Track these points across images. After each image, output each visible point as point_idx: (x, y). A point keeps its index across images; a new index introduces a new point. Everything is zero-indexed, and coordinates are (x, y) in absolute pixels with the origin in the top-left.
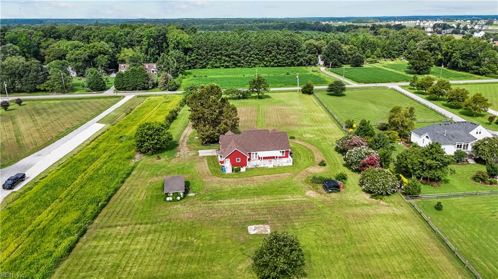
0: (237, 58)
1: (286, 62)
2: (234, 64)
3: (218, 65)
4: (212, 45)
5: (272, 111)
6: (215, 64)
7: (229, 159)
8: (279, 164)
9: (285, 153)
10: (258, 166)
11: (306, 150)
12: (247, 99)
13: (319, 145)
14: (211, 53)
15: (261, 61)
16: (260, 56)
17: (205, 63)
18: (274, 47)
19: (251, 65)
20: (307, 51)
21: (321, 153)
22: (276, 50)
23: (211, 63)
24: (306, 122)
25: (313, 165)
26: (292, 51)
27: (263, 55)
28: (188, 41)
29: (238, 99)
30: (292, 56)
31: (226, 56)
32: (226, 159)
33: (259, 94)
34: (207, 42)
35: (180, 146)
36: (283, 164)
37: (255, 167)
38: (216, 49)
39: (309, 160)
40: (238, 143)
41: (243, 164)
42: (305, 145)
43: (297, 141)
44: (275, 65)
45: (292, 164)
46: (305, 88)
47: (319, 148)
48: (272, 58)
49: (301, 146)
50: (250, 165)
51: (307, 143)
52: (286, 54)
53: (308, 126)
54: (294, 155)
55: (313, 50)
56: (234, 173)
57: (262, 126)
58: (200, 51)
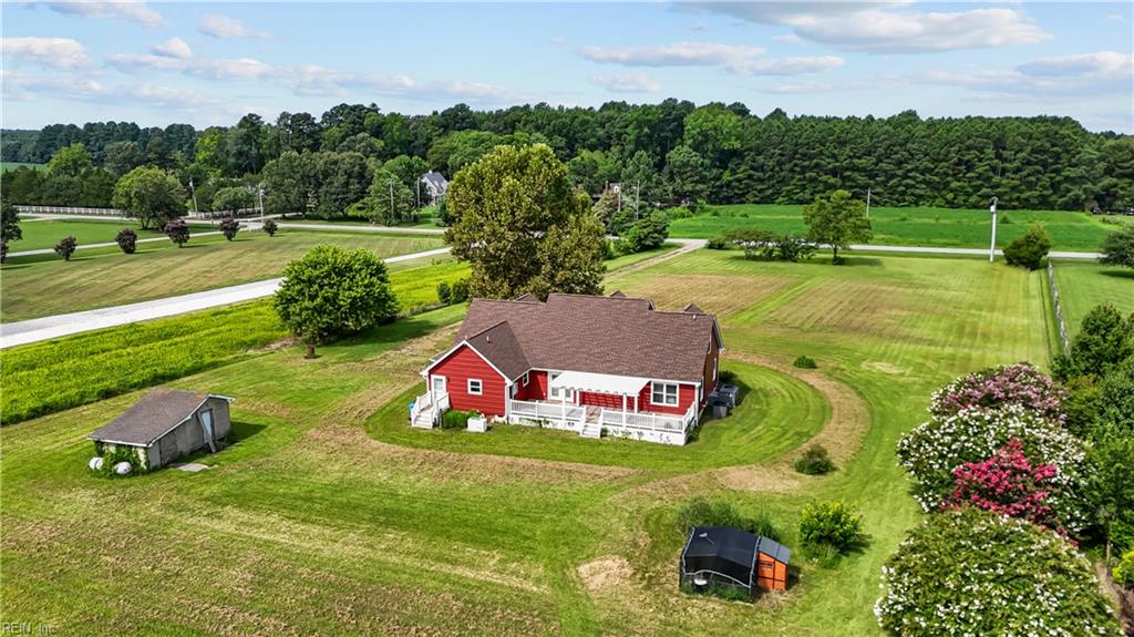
1: (1023, 196)
3: (807, 196)
4: (796, 145)
5: (836, 292)
6: (797, 193)
7: (444, 378)
8: (630, 430)
9: (677, 395)
10: (548, 423)
11: (808, 409)
12: (795, 261)
13: (891, 400)
14: (791, 165)
15: (937, 189)
16: (935, 175)
17: (771, 191)
18: (986, 150)
19: (905, 201)
20: (1103, 165)
21: (861, 428)
22: (991, 159)
23: (788, 191)
24: (923, 331)
25: (769, 461)
26: (1045, 165)
27: (946, 174)
28: (733, 132)
29: (767, 260)
30: (1045, 179)
31: (834, 173)
32: (433, 377)
33: (835, 250)
34: (784, 136)
35: (425, 337)
36: (643, 431)
37: (533, 424)
38: (804, 155)
39: (776, 441)
40: (518, 330)
41: (491, 406)
42: (827, 390)
43: (811, 378)
44: (982, 204)
45: (679, 439)
46: (1017, 246)
47: (878, 409)
48: (974, 183)
49: (809, 392)
50: (517, 414)
51: (847, 388)
52: (1024, 173)
53: (919, 340)
54: (737, 413)
55: (1126, 165)
56: (439, 431)
57: (746, 322)
58: (760, 159)
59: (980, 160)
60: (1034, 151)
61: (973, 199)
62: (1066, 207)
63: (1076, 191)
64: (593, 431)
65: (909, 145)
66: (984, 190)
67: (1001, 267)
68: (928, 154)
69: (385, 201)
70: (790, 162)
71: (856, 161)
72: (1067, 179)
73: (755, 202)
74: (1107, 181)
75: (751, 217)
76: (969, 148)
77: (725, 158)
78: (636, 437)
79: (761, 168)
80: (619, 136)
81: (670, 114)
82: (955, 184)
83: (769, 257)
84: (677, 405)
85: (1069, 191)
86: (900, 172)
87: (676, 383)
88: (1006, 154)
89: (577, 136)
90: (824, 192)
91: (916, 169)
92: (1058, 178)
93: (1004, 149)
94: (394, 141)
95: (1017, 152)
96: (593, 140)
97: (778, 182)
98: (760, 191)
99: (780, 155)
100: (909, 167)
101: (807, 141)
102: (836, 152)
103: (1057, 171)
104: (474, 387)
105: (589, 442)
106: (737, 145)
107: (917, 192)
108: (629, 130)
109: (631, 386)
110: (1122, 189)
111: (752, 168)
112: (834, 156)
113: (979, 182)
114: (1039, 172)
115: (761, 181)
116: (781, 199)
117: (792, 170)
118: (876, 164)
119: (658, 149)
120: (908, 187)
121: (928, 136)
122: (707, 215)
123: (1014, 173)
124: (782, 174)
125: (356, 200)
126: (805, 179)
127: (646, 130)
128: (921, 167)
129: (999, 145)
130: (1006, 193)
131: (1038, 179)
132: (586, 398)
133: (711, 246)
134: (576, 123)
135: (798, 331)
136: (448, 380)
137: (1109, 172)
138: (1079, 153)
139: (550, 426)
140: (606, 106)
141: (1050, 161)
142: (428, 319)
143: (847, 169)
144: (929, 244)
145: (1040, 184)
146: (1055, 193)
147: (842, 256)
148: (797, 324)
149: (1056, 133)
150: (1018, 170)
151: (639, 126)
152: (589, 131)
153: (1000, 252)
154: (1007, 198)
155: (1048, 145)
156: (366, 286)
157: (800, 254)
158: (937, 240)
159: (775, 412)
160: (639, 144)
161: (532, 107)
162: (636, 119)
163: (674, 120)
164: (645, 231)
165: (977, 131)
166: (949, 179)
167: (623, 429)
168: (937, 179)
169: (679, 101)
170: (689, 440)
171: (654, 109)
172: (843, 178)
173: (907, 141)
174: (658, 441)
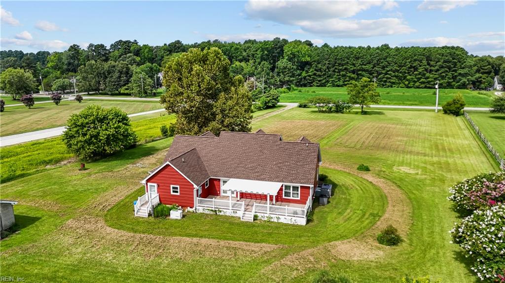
3: (341, 83)
4: (336, 59)
5: (367, 128)
6: (336, 82)
7: (156, 185)
8: (272, 216)
9: (299, 192)
10: (221, 211)
11: (373, 197)
12: (343, 113)
13: (417, 190)
14: (334, 68)
15: (401, 80)
16: (400, 73)
17: (324, 81)
18: (423, 61)
19: (386, 85)
20: (476, 68)
21: (408, 210)
22: (425, 65)
23: (332, 81)
24: (418, 148)
25: (359, 235)
26: (449, 68)
27: (405, 73)
28: (307, 53)
29: (328, 113)
30: (450, 74)
31: (353, 72)
32: (149, 184)
33: (362, 107)
34: (330, 55)
35: (151, 156)
36: (279, 216)
37: (212, 213)
38: (339, 64)
39: (360, 220)
40: (202, 154)
41: (185, 202)
42: (380, 185)
43: (369, 177)
44: (421, 86)
45: (302, 221)
46: (449, 104)
47: (413, 196)
48: (417, 77)
49: (370, 186)
50: (201, 206)
51: (390, 183)
52: (440, 72)
53: (418, 154)
54: (333, 202)
55: (486, 68)
56: (152, 219)
57: (326, 144)
58: (320, 66)
59: (420, 66)
60: (445, 62)
61: (417, 84)
62: (459, 87)
63: (464, 80)
64: (249, 217)
65: (388, 59)
66: (422, 80)
67: (441, 114)
68: (396, 63)
69: (139, 86)
70: (333, 67)
71: (363, 66)
72: (460, 74)
73: (317, 86)
74: (478, 75)
75: (317, 92)
76: (415, 60)
77: (303, 65)
78: (276, 220)
79: (320, 70)
80: (253, 55)
81: (277, 45)
82: (409, 77)
83: (330, 111)
84: (299, 198)
85: (460, 80)
86: (384, 72)
87: (299, 185)
88: (432, 63)
89: (233, 55)
90: (349, 81)
91: (391, 70)
92: (456, 74)
93: (431, 61)
94: (145, 58)
95: (437, 62)
96: (241, 57)
97: (328, 77)
98: (319, 81)
99: (328, 64)
100: (388, 69)
101: (341, 57)
102: (354, 62)
103: (455, 71)
104: (175, 190)
105: (246, 224)
106: (309, 59)
107: (392, 80)
108: (258, 52)
109: (271, 188)
110: (484, 79)
111: (316, 70)
112: (354, 64)
113: (420, 76)
114: (447, 71)
115: (320, 76)
116: (329, 84)
117: (334, 71)
118: (373, 68)
119: (272, 61)
120: (387, 78)
121: (397, 55)
122: (296, 92)
123: (436, 72)
124: (330, 73)
125: (124, 85)
126: (340, 75)
127: (266, 52)
128: (394, 69)
129: (429, 59)
130: (432, 81)
131: (447, 75)
132: (243, 195)
133: (300, 106)
134: (232, 49)
135: (354, 149)
136: (158, 186)
137: (478, 71)
138: (465, 62)
139: (222, 213)
140: (246, 42)
141: (452, 66)
142: (155, 145)
143: (360, 70)
144: (404, 104)
145: (447, 77)
146: (454, 81)
147: (365, 110)
148: (352, 145)
149: (455, 53)
150: (438, 70)
151: (263, 50)
152: (239, 53)
153: (441, 108)
154: (432, 83)
155: (451, 59)
156: (115, 128)
157: (345, 109)
158: (407, 102)
159: (355, 200)
160: (262, 59)
161: (212, 41)
162: (261, 47)
163: (279, 48)
164: (268, 99)
165: (418, 52)
166: (406, 75)
167: (267, 215)
168: (401, 75)
169: (281, 39)
170: (308, 221)
171: (269, 43)
172: (358, 75)
173: (387, 57)
174: (290, 223)
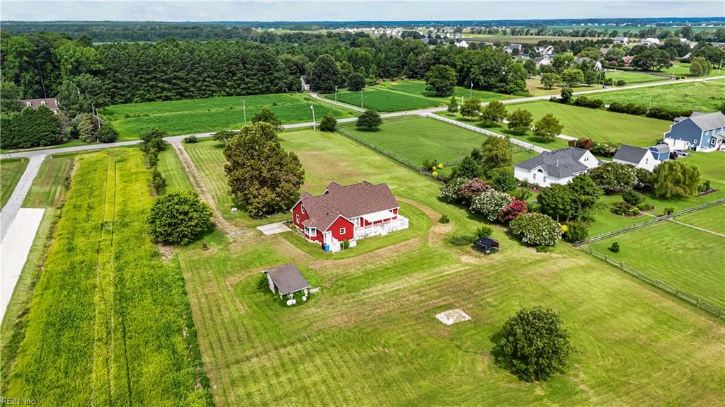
0: (183, 85)
1: (259, 87)
2: (178, 93)
3: (152, 96)
4: (138, 65)
6: (146, 95)
7: (331, 232)
8: (393, 228)
14: (138, 78)
15: (221, 87)
16: (219, 79)
17: (129, 95)
18: (239, 65)
19: (206, 94)
22: (242, 69)
23: (140, 94)
24: (366, 169)
25: (433, 224)
30: (267, 78)
32: (327, 233)
34: (129, 60)
37: (363, 238)
38: (145, 71)
41: (349, 236)
44: (242, 93)
45: (407, 226)
46: (324, 122)
50: (358, 236)
52: (258, 76)
58: (119, 75)
63: (281, 83)
64: (385, 233)
67: (319, 132)
75: (151, 116)
76: (231, 64)
81: (38, 46)
88: (248, 66)
91: (208, 76)
92: (272, 78)
93: (246, 64)
95: (253, 66)
97: (133, 89)
98: (122, 95)
99: (130, 72)
100: (205, 75)
101: (144, 63)
102: (164, 69)
103: (270, 74)
104: (343, 231)
105: (385, 236)
107: (212, 89)
111: (114, 81)
112: (164, 72)
113: (239, 82)
115: (122, 89)
116: (136, 99)
117: (139, 81)
118: (187, 75)
119: (36, 71)
120: (207, 86)
123: (254, 76)
124: (134, 84)
126: (148, 86)
127: (25, 58)
128: (211, 75)
129: (244, 62)
131: (264, 78)
133: (190, 142)
138: (278, 65)
141: (267, 69)
143: (173, 79)
145: (265, 81)
146: (272, 85)
151: (19, 56)
153: (318, 124)
154: (253, 88)
165: (233, 55)
166: (225, 81)
174: (402, 229)
